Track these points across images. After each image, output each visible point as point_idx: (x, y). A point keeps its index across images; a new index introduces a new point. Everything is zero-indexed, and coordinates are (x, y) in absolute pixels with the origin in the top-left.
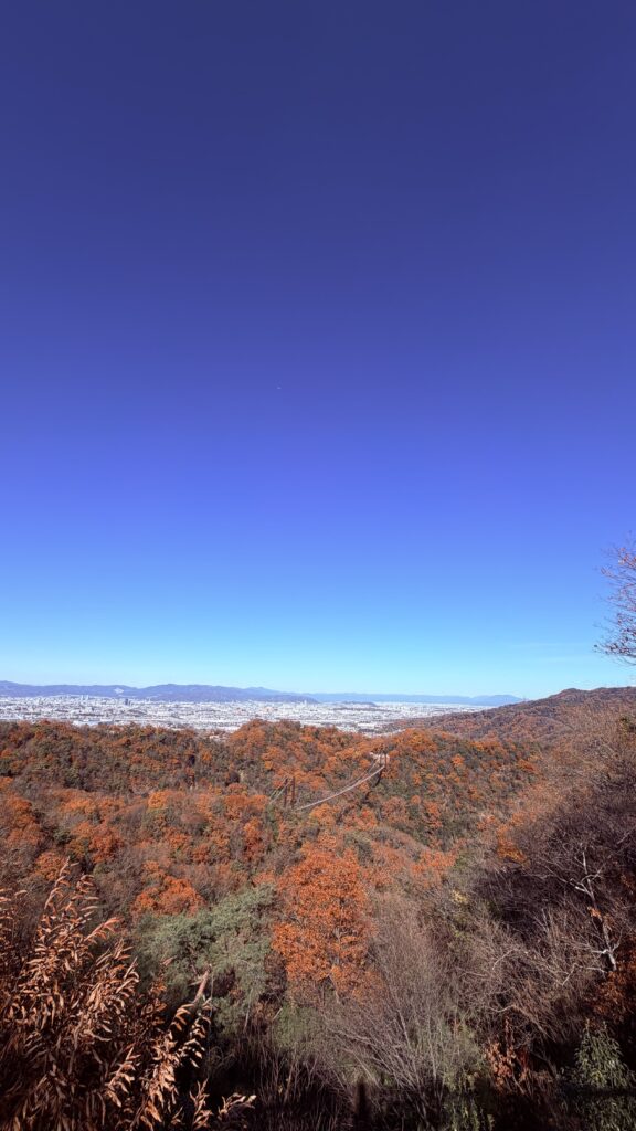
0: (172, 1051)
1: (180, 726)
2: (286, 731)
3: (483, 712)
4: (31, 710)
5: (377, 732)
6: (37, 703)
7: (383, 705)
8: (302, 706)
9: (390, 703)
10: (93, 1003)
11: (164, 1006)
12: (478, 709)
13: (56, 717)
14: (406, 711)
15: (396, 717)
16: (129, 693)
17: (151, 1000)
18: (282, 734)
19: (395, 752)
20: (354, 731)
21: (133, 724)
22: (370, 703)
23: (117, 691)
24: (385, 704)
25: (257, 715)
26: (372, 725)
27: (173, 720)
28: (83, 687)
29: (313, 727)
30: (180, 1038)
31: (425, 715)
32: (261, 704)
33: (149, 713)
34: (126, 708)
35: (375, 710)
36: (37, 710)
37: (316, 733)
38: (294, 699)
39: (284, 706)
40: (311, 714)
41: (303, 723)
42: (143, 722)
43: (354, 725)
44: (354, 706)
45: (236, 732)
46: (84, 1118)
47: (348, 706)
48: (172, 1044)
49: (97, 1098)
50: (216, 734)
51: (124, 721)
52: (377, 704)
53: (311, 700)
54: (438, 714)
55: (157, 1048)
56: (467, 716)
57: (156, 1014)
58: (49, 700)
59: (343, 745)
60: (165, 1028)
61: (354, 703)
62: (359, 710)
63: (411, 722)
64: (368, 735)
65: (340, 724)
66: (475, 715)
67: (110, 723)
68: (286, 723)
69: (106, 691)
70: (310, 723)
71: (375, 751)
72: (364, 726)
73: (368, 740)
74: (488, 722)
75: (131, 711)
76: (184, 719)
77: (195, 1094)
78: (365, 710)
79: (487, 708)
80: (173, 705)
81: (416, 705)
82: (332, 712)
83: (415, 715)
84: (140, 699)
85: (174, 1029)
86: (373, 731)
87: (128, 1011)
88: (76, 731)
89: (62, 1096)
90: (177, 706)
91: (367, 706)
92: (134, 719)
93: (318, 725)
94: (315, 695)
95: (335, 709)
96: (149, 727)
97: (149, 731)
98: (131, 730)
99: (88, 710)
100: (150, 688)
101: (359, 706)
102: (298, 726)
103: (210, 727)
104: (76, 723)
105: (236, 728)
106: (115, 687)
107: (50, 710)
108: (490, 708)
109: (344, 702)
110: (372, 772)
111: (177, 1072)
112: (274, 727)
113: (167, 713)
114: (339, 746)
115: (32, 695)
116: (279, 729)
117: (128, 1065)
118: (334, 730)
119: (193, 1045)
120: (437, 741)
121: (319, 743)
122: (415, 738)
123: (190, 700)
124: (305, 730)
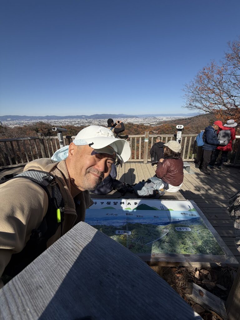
2: (130, 126)
3: (188, 118)
4: (63, 123)
5: (155, 125)
7: (158, 117)
8: (134, 119)
9: (160, 117)
13: (70, 124)
14: (165, 119)
15: (162, 121)
16: (86, 117)
18: (128, 126)
19: (160, 130)
20: (149, 125)
22: (154, 117)
23: (83, 117)
26: (154, 123)
27: (99, 124)
28: (74, 116)
29: (137, 124)
31: (170, 120)
32: (123, 119)
33: (93, 122)
34: (86, 121)
35: (155, 119)
37: (138, 126)
38: (132, 117)
39: (129, 119)
40: (137, 121)
43: (149, 123)
52: (156, 117)
53: (137, 117)
54: (174, 119)
56: (183, 119)
58: (66, 120)
59: (145, 129)
61: (149, 117)
62: (151, 119)
63: (165, 122)
64: (153, 126)
65: (145, 123)
66: (186, 119)
68: (129, 124)
69: (80, 117)
71: (154, 130)
72: (152, 123)
74: (190, 121)
75: (88, 122)
76: (102, 124)
78: (152, 119)
79: (190, 117)
81: (168, 117)
83: (167, 120)
84: (90, 119)
90: (100, 120)
92: (89, 124)
94: (138, 115)
95: (143, 119)
100: (92, 116)
101: (150, 118)
102: (133, 124)
104: (75, 126)
107: (68, 123)
112: (126, 125)
113: (97, 122)
115: (62, 119)
118: (143, 125)
120: (172, 127)
121: (138, 128)
122: (166, 126)
123: (103, 119)
124: (135, 125)
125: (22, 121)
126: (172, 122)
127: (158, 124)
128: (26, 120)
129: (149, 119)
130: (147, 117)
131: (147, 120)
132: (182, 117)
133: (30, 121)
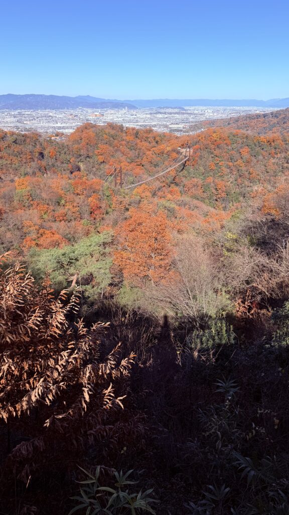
1: (26, 130)
2: (113, 132)
3: (272, 114)
5: (184, 132)
8: (124, 111)
9: (197, 107)
10: (9, 291)
11: (52, 290)
12: (268, 110)
14: (210, 114)
15: (203, 118)
17: (44, 288)
18: (109, 134)
19: (198, 146)
20: (166, 131)
22: (180, 108)
24: (192, 108)
25: (87, 120)
26: (181, 126)
27: (19, 124)
29: (133, 129)
30: (65, 303)
31: (224, 116)
32: (90, 110)
35: (183, 114)
37: (136, 134)
38: (116, 105)
39: (109, 111)
40: (132, 118)
41: (126, 125)
43: (166, 126)
44: (167, 110)
45: (72, 134)
46: (19, 334)
47: (162, 111)
48: (61, 305)
49: (24, 327)
50: (57, 135)
52: (186, 108)
53: (130, 105)
54: (234, 115)
55: (53, 307)
56: (258, 116)
57: (48, 294)
59: (157, 142)
60: (56, 299)
61: (167, 108)
62: (171, 113)
63: (212, 122)
64: (178, 134)
65: (155, 126)
66: (265, 116)
68: (111, 126)
70: (131, 125)
71: (183, 146)
72: (175, 126)
73: (177, 138)
74: (275, 120)
76: (29, 124)
77: (77, 322)
78: (175, 113)
79: (276, 110)
80: (16, 112)
81: (218, 108)
82: (149, 116)
83: (216, 116)
86: (181, 131)
87: (32, 292)
89: (4, 327)
90: (20, 114)
91: (176, 110)
93: (137, 127)
94: (136, 101)
95: (151, 114)
97: (2, 134)
101: (170, 110)
102: (121, 127)
103: (51, 130)
105: (72, 131)
108: (279, 109)
110: (179, 162)
111: (65, 315)
112: (102, 129)
113: (13, 119)
114: (154, 143)
116: (107, 131)
117: (37, 314)
118: (150, 131)
119: (73, 305)
120: (231, 137)
121: (138, 141)
122: (214, 135)
123: (30, 109)
124: (128, 131)
126: (229, 124)
127: (191, 127)
129: (165, 113)
130: (161, 108)
131: (160, 116)
132: (255, 108)
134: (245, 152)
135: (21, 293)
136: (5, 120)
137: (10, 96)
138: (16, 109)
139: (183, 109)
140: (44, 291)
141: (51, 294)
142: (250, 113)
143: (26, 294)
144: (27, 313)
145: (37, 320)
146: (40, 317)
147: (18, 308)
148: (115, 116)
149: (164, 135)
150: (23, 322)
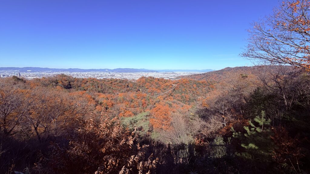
0: (132, 138)
1: (124, 78)
2: (151, 79)
3: (203, 74)
4: (86, 75)
5: (174, 79)
6: (87, 73)
7: (176, 72)
8: (155, 73)
10: (115, 131)
11: (129, 132)
12: (202, 73)
13: (92, 77)
14: (182, 74)
15: (179, 75)
16: (109, 71)
17: (126, 131)
18: (150, 80)
19: (178, 84)
20: (168, 79)
21: (112, 78)
22: (172, 72)
23: (106, 70)
24: (177, 72)
25: (143, 76)
26: (173, 77)
27: (122, 77)
28: (97, 69)
29: (157, 78)
31: (187, 75)
32: (144, 73)
33: (115, 75)
34: (109, 74)
35: (174, 74)
36: (87, 75)
37: (158, 80)
38: (152, 71)
39: (150, 73)
40: (157, 75)
41: (155, 77)
42: (114, 78)
43: (168, 78)
44: (168, 73)
46: (117, 148)
47: (167, 73)
48: (132, 137)
49: (119, 145)
50: (133, 80)
51: (110, 78)
53: (157, 72)
54: (191, 74)
55: (129, 138)
56: (198, 75)
57: (127, 133)
58: (89, 73)
59: (165, 82)
60: (130, 135)
63: (183, 77)
64: (172, 80)
65: (164, 77)
66: (200, 75)
67: (106, 78)
68: (151, 77)
69: (104, 70)
70: (157, 77)
71: (174, 83)
72: (171, 78)
74: (204, 76)
75: (111, 75)
76: (125, 77)
77: (137, 145)
79: (204, 73)
80: (121, 73)
81: (185, 72)
82: (163, 74)
83: (184, 75)
84: (113, 72)
85: (132, 135)
87: (122, 133)
88: (98, 80)
89: (112, 145)
90: (122, 74)
91: (171, 73)
92: (112, 77)
93: (159, 78)
94: (158, 70)
96: (116, 79)
97: (116, 80)
98: (112, 80)
99: (100, 75)
100: (115, 69)
102: (154, 78)
103: (131, 79)
104: (98, 78)
105: (138, 79)
106: (106, 69)
107: (90, 75)
108: (205, 73)
109: (166, 72)
110: (173, 89)
111: (133, 141)
112: (148, 78)
113: (120, 75)
114: (164, 83)
115: (85, 72)
116: (149, 79)
117: (124, 140)
118: (163, 79)
119: (136, 138)
120: (190, 81)
121: (159, 82)
122: (184, 80)
123: (125, 72)
124: (155, 79)
125: (43, 73)
126: (189, 77)
127: (176, 78)
128: (47, 72)
131: (166, 74)
132: (197, 72)
133: (52, 73)
134: (195, 86)
135: (119, 132)
136: (118, 76)
137: (120, 69)
138: (121, 72)
139: (173, 72)
140: (126, 132)
141: (129, 133)
142: (195, 74)
143: (120, 132)
144: (120, 140)
145: (123, 143)
146: (124, 141)
147: (117, 138)
148: (152, 74)
149: (167, 80)
150: (119, 143)
